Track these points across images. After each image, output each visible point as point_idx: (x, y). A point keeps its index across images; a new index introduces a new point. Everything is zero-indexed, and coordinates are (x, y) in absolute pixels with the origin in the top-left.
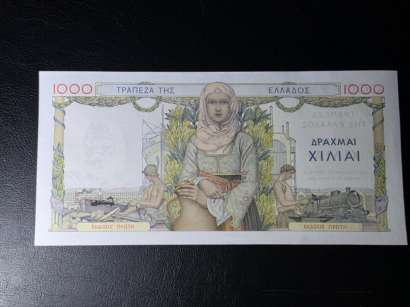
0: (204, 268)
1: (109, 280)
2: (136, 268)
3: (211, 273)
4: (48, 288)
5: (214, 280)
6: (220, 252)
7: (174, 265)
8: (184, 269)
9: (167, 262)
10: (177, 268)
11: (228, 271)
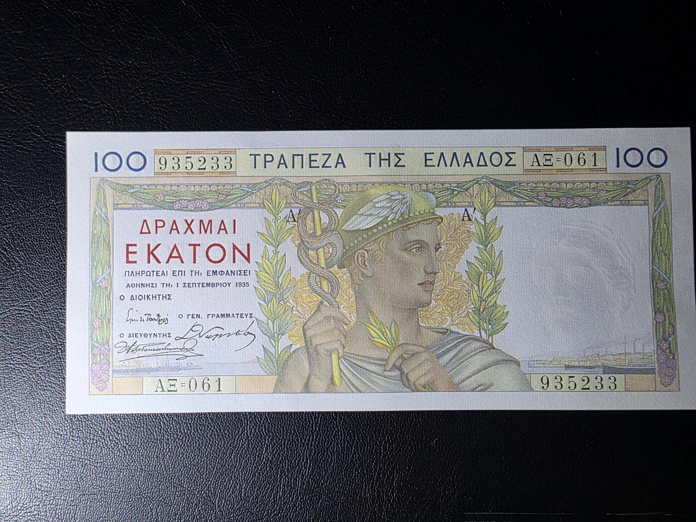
0: (355, 473)
1: (175, 497)
2: (226, 473)
3: (368, 481)
4: (59, 514)
5: (375, 494)
6: (386, 442)
7: (299, 467)
8: (318, 476)
9: (285, 463)
10: (305, 474)
11: (401, 477)
